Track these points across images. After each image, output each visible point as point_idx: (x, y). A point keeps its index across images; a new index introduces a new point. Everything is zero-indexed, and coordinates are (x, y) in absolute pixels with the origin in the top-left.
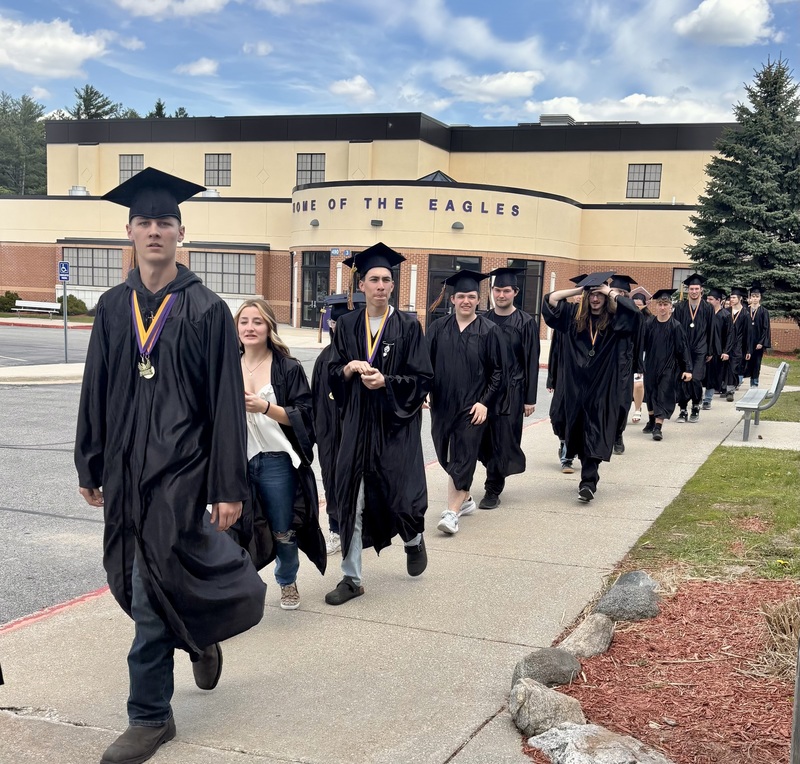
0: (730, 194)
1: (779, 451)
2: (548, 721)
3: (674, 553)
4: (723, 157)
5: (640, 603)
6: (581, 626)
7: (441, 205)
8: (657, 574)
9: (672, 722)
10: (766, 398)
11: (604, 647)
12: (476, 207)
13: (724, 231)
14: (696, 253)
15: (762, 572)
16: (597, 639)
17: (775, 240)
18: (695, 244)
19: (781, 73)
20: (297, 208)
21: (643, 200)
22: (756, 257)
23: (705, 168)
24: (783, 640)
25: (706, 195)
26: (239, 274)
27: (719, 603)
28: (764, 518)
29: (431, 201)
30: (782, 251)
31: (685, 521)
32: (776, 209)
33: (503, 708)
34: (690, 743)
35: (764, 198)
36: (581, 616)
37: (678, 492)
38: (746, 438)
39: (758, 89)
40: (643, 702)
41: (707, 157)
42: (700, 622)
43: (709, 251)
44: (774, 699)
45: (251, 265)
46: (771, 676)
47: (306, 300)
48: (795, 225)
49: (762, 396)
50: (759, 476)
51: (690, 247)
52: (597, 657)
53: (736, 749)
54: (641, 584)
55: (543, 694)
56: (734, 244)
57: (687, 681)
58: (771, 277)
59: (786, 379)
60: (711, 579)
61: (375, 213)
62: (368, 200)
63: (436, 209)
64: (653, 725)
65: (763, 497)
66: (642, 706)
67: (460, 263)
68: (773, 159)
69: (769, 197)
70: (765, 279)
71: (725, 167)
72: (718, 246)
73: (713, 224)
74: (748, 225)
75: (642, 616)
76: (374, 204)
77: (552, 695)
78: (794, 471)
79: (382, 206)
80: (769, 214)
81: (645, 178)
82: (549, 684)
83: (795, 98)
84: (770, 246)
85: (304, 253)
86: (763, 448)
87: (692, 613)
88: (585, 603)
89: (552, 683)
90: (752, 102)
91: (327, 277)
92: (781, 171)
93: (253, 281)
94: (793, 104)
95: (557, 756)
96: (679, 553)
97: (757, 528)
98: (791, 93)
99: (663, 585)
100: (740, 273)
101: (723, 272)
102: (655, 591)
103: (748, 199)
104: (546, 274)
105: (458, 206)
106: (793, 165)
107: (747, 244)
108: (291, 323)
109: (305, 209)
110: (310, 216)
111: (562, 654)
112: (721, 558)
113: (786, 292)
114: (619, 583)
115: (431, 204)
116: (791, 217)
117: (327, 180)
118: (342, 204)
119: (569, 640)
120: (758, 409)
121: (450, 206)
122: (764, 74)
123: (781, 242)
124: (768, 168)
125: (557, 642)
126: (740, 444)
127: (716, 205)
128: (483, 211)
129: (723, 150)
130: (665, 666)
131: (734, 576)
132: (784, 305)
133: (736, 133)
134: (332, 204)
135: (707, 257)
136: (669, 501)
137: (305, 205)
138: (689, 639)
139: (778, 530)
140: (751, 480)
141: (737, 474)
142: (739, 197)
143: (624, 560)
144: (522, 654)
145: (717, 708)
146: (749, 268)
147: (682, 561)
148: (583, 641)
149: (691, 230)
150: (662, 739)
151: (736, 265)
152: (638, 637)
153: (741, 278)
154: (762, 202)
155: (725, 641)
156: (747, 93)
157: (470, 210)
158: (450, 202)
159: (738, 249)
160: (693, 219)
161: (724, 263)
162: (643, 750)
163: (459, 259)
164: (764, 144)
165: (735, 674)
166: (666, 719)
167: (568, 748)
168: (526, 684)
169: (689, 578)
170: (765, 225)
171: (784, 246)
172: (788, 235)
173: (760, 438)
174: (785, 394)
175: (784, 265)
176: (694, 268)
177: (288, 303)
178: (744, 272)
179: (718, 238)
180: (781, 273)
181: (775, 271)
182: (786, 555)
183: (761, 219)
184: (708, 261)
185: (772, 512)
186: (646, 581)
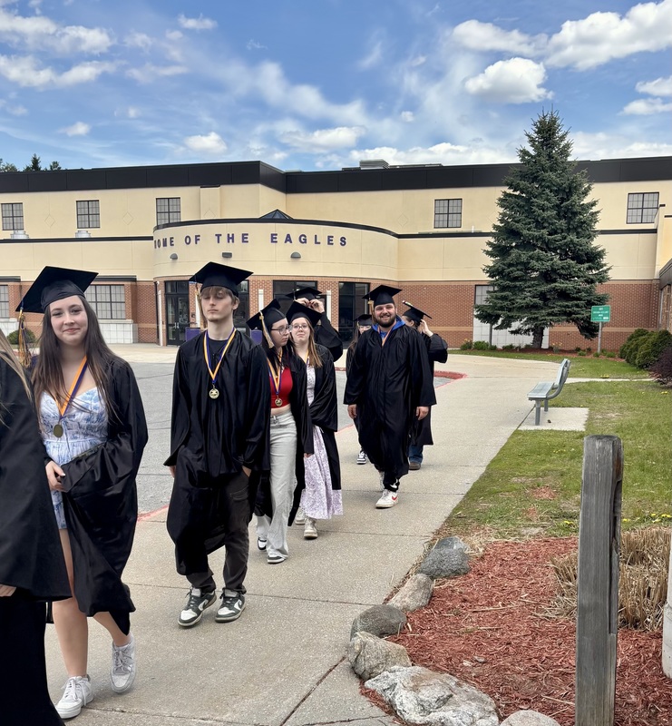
0: (518, 222)
1: (564, 432)
2: (381, 666)
3: (481, 520)
4: (511, 191)
5: (454, 563)
6: (406, 585)
7: (281, 238)
8: (468, 538)
9: (482, 660)
10: (553, 389)
11: (425, 602)
12: (310, 239)
13: (514, 253)
14: (492, 272)
15: (552, 532)
16: (419, 595)
17: (556, 258)
18: (491, 264)
19: (553, 121)
20: (158, 244)
21: (448, 229)
22: (541, 273)
23: (497, 201)
24: (569, 587)
25: (498, 224)
26: (111, 302)
27: (518, 559)
28: (553, 487)
29: (272, 235)
30: (562, 268)
31: (490, 493)
32: (556, 233)
33: (344, 658)
34: (496, 676)
35: (546, 225)
36: (407, 576)
37: (484, 469)
38: (538, 423)
39: (535, 135)
40: (459, 645)
41: (498, 192)
42: (503, 575)
43: (503, 269)
44: (564, 636)
45: (121, 294)
46: (560, 617)
47: (170, 322)
48: (571, 246)
49: (549, 388)
50: (549, 453)
51: (488, 266)
52: (419, 609)
53: (534, 679)
54: (455, 547)
55: (375, 644)
56: (523, 263)
57: (494, 625)
58: (554, 289)
59: (568, 372)
60: (512, 539)
61: (225, 246)
62: (218, 236)
63: (276, 242)
64: (466, 663)
65: (552, 471)
66: (457, 648)
67: (300, 287)
68: (551, 192)
69: (549, 224)
70: (549, 291)
71: (513, 200)
72: (510, 265)
73: (505, 247)
74: (534, 247)
75: (456, 573)
76: (224, 239)
77: (384, 644)
78: (576, 447)
79: (231, 240)
80: (550, 237)
81: (448, 212)
82: (381, 635)
83: (565, 142)
84: (552, 264)
85: (166, 282)
86: (552, 430)
87: (496, 569)
88: (410, 566)
89: (384, 634)
90: (532, 146)
91: (187, 302)
92: (557, 202)
93: (123, 308)
94: (564, 147)
95: (388, 695)
96: (485, 520)
97: (547, 496)
98: (562, 138)
99: (472, 547)
100: (529, 287)
101: (516, 286)
102: (466, 552)
103: (533, 225)
105: (295, 238)
106: (567, 196)
107: (533, 263)
108: (158, 343)
109: (165, 245)
110: (169, 251)
111: (391, 610)
112: (519, 522)
113: (567, 301)
114: (438, 547)
116: (568, 239)
117: (183, 220)
118: (197, 240)
119: (397, 597)
120: (547, 399)
121: (288, 239)
122: (540, 122)
123: (561, 260)
124: (548, 200)
125: (388, 600)
126: (533, 428)
127: (507, 231)
128: (316, 243)
129: (511, 186)
130: (476, 614)
131: (530, 536)
132: (565, 312)
133: (520, 171)
134: (187, 240)
135: (502, 274)
136: (476, 477)
137: (165, 241)
138: (495, 590)
139: (564, 496)
140: (542, 457)
141: (531, 452)
142: (526, 224)
143: (441, 528)
144: (359, 611)
145: (518, 646)
146: (536, 282)
147: (487, 526)
148: (408, 598)
149: (488, 253)
150: (473, 675)
151: (525, 281)
152: (453, 591)
153: (530, 291)
154: (544, 228)
155: (523, 590)
156: (527, 139)
157: (305, 242)
158: (288, 236)
159: (526, 267)
160: (489, 244)
161: (516, 279)
162: (458, 685)
163: (298, 283)
164: (544, 180)
165: (532, 617)
166: (476, 657)
167: (397, 687)
168: (362, 637)
169: (493, 540)
170: (548, 247)
171: (563, 263)
172: (566, 254)
173: (549, 422)
174: (568, 385)
175: (564, 279)
176: (492, 284)
177: (155, 326)
178: (533, 286)
179: (510, 258)
180: (562, 285)
181: (557, 284)
182: (571, 517)
183: (544, 242)
184: (503, 278)
185: (560, 482)
186: (459, 544)
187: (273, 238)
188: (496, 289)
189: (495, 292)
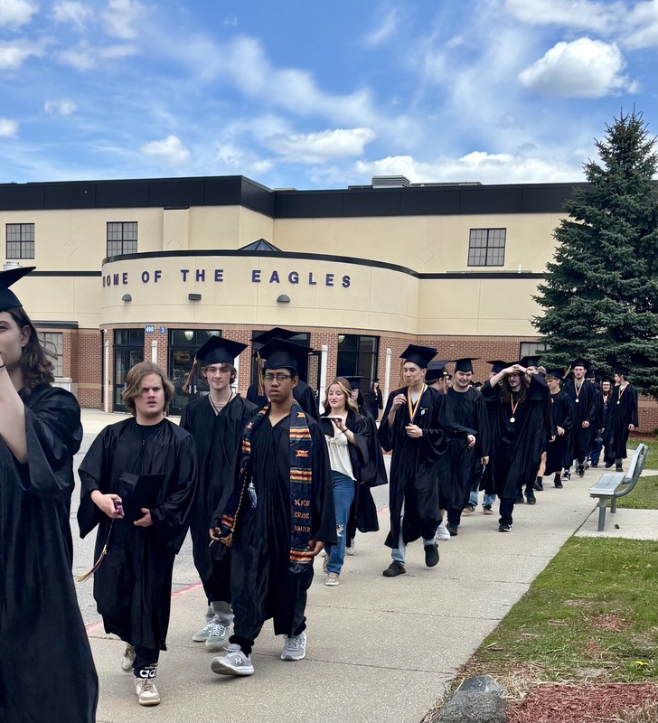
0: (581, 260)
1: (637, 541)
3: (524, 654)
4: (573, 220)
5: (487, 710)
7: (265, 276)
8: (505, 679)
10: (623, 483)
12: (304, 279)
13: (575, 301)
14: (544, 325)
15: (620, 674)
17: (632, 310)
18: (543, 315)
19: (635, 127)
20: (107, 282)
21: (487, 267)
22: (610, 329)
23: (554, 232)
25: (554, 262)
27: (572, 710)
29: (254, 272)
30: (639, 323)
31: (536, 620)
32: (633, 276)
35: (619, 264)
37: (527, 587)
38: (601, 528)
39: (610, 145)
41: (555, 220)
43: (559, 322)
45: (58, 345)
47: (119, 382)
48: (652, 293)
49: (619, 482)
50: (616, 569)
51: (538, 318)
54: (487, 689)
56: (585, 315)
58: (627, 350)
59: (644, 462)
60: (565, 683)
61: (193, 286)
62: (185, 272)
63: (259, 281)
65: (621, 593)
68: (626, 221)
69: (624, 264)
70: (621, 352)
71: (576, 231)
72: (568, 317)
73: (562, 293)
74: (601, 294)
76: (191, 276)
78: (653, 563)
79: (200, 278)
80: (624, 281)
81: (487, 245)
83: (651, 154)
84: (626, 317)
85: (115, 331)
86: (620, 539)
88: (426, 711)
90: (603, 159)
91: (141, 357)
92: (636, 235)
93: (60, 363)
94: (648, 161)
96: (529, 654)
97: (613, 626)
98: (646, 149)
99: (511, 690)
100: (593, 347)
101: (575, 345)
102: (503, 697)
103: (602, 265)
104: (381, 351)
105: (283, 277)
106: (650, 227)
107: (600, 314)
108: (102, 408)
109: (116, 282)
110: (121, 290)
112: (575, 660)
113: (644, 367)
114: (463, 688)
115: (254, 276)
116: (648, 285)
117: (140, 251)
118: (157, 277)
120: (614, 496)
121: (275, 277)
122: (617, 128)
123: (637, 312)
124: (622, 232)
126: (595, 534)
127: (565, 273)
128: (311, 283)
129: (573, 213)
131: (589, 679)
132: (642, 380)
133: (587, 194)
134: (145, 277)
135: (558, 330)
136: (516, 598)
137: (116, 277)
139: (637, 629)
140: (607, 573)
141: (592, 567)
142: (591, 263)
143: (469, 663)
146: (603, 341)
147: (532, 664)
149: (539, 300)
151: (589, 338)
153: (594, 353)
154: (616, 269)
156: (598, 150)
157: (297, 282)
158: (275, 273)
159: (591, 320)
160: (542, 288)
161: (576, 336)
164: (617, 206)
169: (539, 682)
170: (621, 294)
171: (642, 316)
172: (646, 304)
173: (617, 527)
174: (644, 478)
175: (641, 337)
176: (543, 341)
177: (99, 386)
178: (598, 345)
179: (569, 308)
180: (638, 346)
181: (632, 344)
182: (646, 656)
183: (615, 288)
184: (558, 334)
185: (630, 609)
186: (492, 685)
187: (255, 276)
188: (549, 348)
189: (547, 352)
